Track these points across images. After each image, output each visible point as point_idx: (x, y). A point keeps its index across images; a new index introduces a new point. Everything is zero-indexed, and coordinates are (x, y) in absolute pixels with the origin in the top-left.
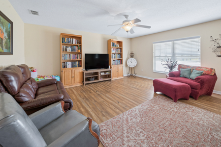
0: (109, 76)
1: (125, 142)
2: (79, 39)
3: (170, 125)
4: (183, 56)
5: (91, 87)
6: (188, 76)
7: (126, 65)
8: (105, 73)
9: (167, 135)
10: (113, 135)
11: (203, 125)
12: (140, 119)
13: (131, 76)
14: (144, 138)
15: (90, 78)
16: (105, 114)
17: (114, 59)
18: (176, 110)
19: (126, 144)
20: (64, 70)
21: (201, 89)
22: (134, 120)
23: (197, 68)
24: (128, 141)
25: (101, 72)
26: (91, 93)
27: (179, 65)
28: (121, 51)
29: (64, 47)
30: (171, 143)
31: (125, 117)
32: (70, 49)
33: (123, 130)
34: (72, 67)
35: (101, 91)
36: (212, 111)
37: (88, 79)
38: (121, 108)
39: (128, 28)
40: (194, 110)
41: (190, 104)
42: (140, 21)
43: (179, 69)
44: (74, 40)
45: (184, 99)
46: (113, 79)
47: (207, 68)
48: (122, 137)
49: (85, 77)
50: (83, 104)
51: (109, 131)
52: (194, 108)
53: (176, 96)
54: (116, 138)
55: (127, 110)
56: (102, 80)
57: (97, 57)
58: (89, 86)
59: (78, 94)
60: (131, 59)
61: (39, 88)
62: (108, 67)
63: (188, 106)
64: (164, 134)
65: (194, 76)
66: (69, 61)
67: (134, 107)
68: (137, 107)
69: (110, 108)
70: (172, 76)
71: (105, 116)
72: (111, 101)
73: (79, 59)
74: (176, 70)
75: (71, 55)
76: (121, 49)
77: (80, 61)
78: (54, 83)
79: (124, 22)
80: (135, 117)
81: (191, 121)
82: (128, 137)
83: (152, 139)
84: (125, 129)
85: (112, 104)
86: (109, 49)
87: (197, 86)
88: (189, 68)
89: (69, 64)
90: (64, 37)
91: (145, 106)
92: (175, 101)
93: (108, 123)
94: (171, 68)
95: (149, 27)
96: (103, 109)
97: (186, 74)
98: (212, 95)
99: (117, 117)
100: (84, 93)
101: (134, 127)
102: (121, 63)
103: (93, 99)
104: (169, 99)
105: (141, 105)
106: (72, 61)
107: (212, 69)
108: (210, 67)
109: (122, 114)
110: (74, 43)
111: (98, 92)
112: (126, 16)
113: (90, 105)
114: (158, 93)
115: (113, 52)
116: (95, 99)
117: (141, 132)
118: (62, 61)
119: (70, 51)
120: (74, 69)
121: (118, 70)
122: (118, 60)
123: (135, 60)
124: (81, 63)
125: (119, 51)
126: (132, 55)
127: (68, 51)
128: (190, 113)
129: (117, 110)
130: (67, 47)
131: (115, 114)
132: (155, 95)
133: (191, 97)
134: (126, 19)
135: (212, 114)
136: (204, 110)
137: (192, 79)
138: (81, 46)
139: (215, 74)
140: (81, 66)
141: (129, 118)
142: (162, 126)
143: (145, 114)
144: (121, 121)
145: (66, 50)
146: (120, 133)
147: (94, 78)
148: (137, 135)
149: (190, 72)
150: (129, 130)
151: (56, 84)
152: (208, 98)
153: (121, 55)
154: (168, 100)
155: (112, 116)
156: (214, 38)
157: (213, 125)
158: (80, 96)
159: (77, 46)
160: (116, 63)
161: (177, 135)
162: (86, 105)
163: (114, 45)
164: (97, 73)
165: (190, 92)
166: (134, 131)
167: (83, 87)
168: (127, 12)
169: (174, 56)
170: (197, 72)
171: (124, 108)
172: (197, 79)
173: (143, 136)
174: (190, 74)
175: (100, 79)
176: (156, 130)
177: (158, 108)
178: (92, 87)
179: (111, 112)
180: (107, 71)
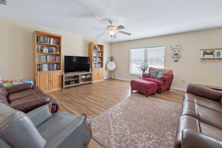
0: (90, 79)
1: (112, 132)
2: (58, 39)
3: (144, 114)
4: (152, 60)
5: (71, 91)
6: (155, 77)
7: (106, 68)
8: (86, 76)
9: (143, 121)
10: (102, 129)
11: (165, 111)
12: (122, 113)
13: (110, 79)
14: (127, 126)
15: (70, 81)
16: (90, 113)
17: (95, 62)
18: (147, 103)
19: (113, 133)
20: (38, 73)
21: (164, 85)
22: (117, 114)
23: (161, 70)
24: (115, 131)
25: (82, 75)
26: (72, 96)
27: (150, 68)
28: (102, 55)
29: (40, 47)
30: (146, 126)
31: (109, 113)
32: (47, 50)
33: (109, 124)
34: (49, 69)
35: (83, 94)
36: (170, 101)
37: (67, 83)
38: (105, 107)
39: (112, 33)
40: (159, 102)
41: (156, 97)
42: (124, 28)
43: (149, 71)
44: (52, 39)
45: (152, 94)
46: (94, 82)
47: (168, 70)
48: (109, 129)
49: (64, 81)
50: (66, 107)
51: (97, 126)
52: (159, 100)
53: (147, 92)
54: (104, 130)
55: (110, 107)
56: (83, 83)
57: (74, 60)
58: (69, 90)
59: (59, 98)
60: (110, 62)
61: (9, 94)
62: (89, 70)
63: (155, 99)
64: (141, 121)
65: (159, 76)
66: (46, 63)
67: (116, 104)
68: (118, 104)
69: (95, 107)
70: (145, 76)
71: (91, 115)
72: (94, 102)
73: (57, 62)
74: (147, 72)
75: (48, 57)
76: (102, 53)
77: (59, 64)
78: (30, 88)
79: (108, 27)
80: (118, 111)
81: (158, 109)
82: (114, 128)
83: (133, 125)
84: (111, 122)
85: (96, 104)
86: (90, 52)
87: (161, 83)
88: (156, 71)
89: (45, 67)
90: (39, 35)
91: (125, 102)
92: (147, 97)
93: (95, 120)
94: (144, 70)
95: (130, 34)
96: (88, 109)
97: (154, 75)
98: (170, 90)
99: (102, 114)
100: (65, 97)
101: (118, 120)
102: (102, 66)
103: (77, 101)
104: (143, 95)
105: (121, 102)
106: (49, 64)
107: (171, 71)
108: (169, 69)
109: (106, 111)
110: (52, 43)
111: (80, 95)
112: (111, 22)
113: (74, 108)
114: (134, 91)
115: (94, 55)
116: (78, 101)
117: (124, 122)
118: (36, 64)
119: (47, 52)
120: (52, 72)
121: (98, 73)
122: (99, 63)
123: (114, 63)
124: (60, 66)
125: (100, 55)
126: (112, 59)
127: (44, 52)
128: (157, 104)
129: (102, 109)
130: (43, 47)
131: (100, 112)
132: (132, 93)
133: (157, 92)
134: (110, 25)
135: (170, 103)
136: (165, 101)
137: (158, 79)
138: (60, 47)
139: (172, 75)
140: (60, 69)
141: (113, 113)
142: (139, 116)
143: (126, 108)
144: (106, 116)
145: (42, 51)
146: (107, 127)
147: (74, 82)
148: (121, 125)
149: (157, 73)
150: (114, 123)
151: (32, 88)
152: (167, 92)
153: (102, 58)
154: (141, 96)
155: (97, 114)
156: (173, 47)
157: (171, 110)
158: (61, 100)
159: (55, 47)
160: (97, 66)
161: (149, 120)
162: (70, 108)
163: (95, 48)
164: (77, 77)
165: (157, 88)
166: (119, 123)
167: (62, 91)
168: (112, 18)
169: (146, 61)
170: (162, 73)
171: (107, 106)
172: (162, 79)
173: (126, 125)
174: (157, 75)
175: (81, 83)
176: (135, 119)
177: (135, 103)
178: (73, 90)
179: (97, 111)
180: (88, 74)
